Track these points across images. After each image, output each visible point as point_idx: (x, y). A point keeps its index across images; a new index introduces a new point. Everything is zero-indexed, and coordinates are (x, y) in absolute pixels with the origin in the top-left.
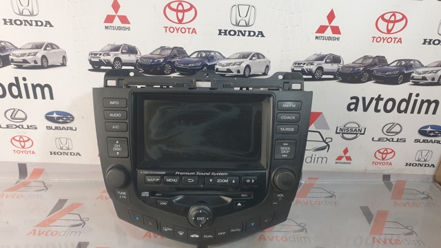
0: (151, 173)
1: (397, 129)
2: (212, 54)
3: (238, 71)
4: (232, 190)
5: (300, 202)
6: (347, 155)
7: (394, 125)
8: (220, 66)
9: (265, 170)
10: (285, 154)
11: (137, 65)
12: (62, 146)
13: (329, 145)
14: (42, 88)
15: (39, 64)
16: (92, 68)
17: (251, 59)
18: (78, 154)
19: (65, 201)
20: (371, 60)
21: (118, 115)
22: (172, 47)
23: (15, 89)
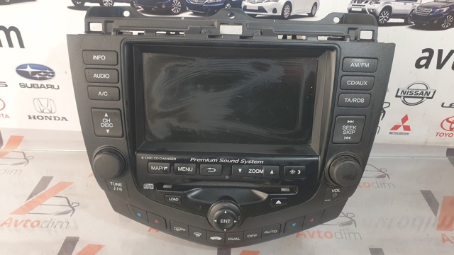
0: (157, 158)
4: (268, 183)
6: (406, 124)
8: (250, 2)
9: (318, 156)
10: (348, 135)
11: (134, 1)
12: (42, 108)
13: (384, 112)
14: (7, 32)
16: (72, 5)
18: (64, 118)
19: (50, 178)
21: (105, 76)
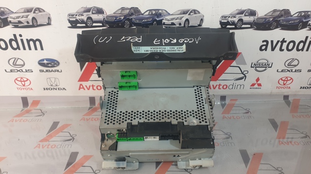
1: (295, 63)
2: (160, 11)
3: (180, 24)
5: (226, 117)
6: (258, 83)
7: (293, 60)
8: (167, 20)
11: (104, 22)
12: (52, 83)
13: (245, 76)
14: (34, 42)
15: (31, 24)
16: (70, 26)
17: (189, 14)
18: (64, 89)
19: (58, 123)
20: (278, 13)
22: (130, 7)
23: (14, 43)
